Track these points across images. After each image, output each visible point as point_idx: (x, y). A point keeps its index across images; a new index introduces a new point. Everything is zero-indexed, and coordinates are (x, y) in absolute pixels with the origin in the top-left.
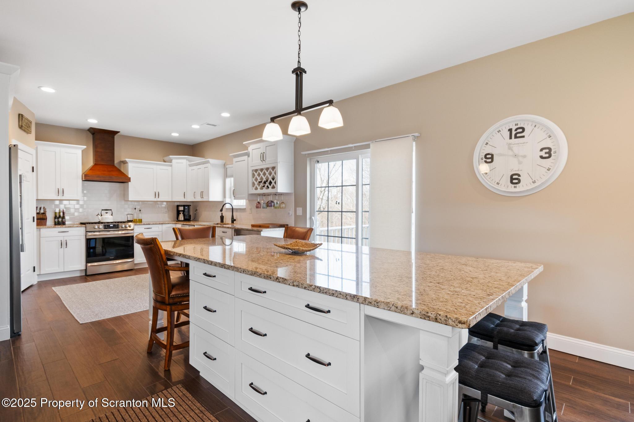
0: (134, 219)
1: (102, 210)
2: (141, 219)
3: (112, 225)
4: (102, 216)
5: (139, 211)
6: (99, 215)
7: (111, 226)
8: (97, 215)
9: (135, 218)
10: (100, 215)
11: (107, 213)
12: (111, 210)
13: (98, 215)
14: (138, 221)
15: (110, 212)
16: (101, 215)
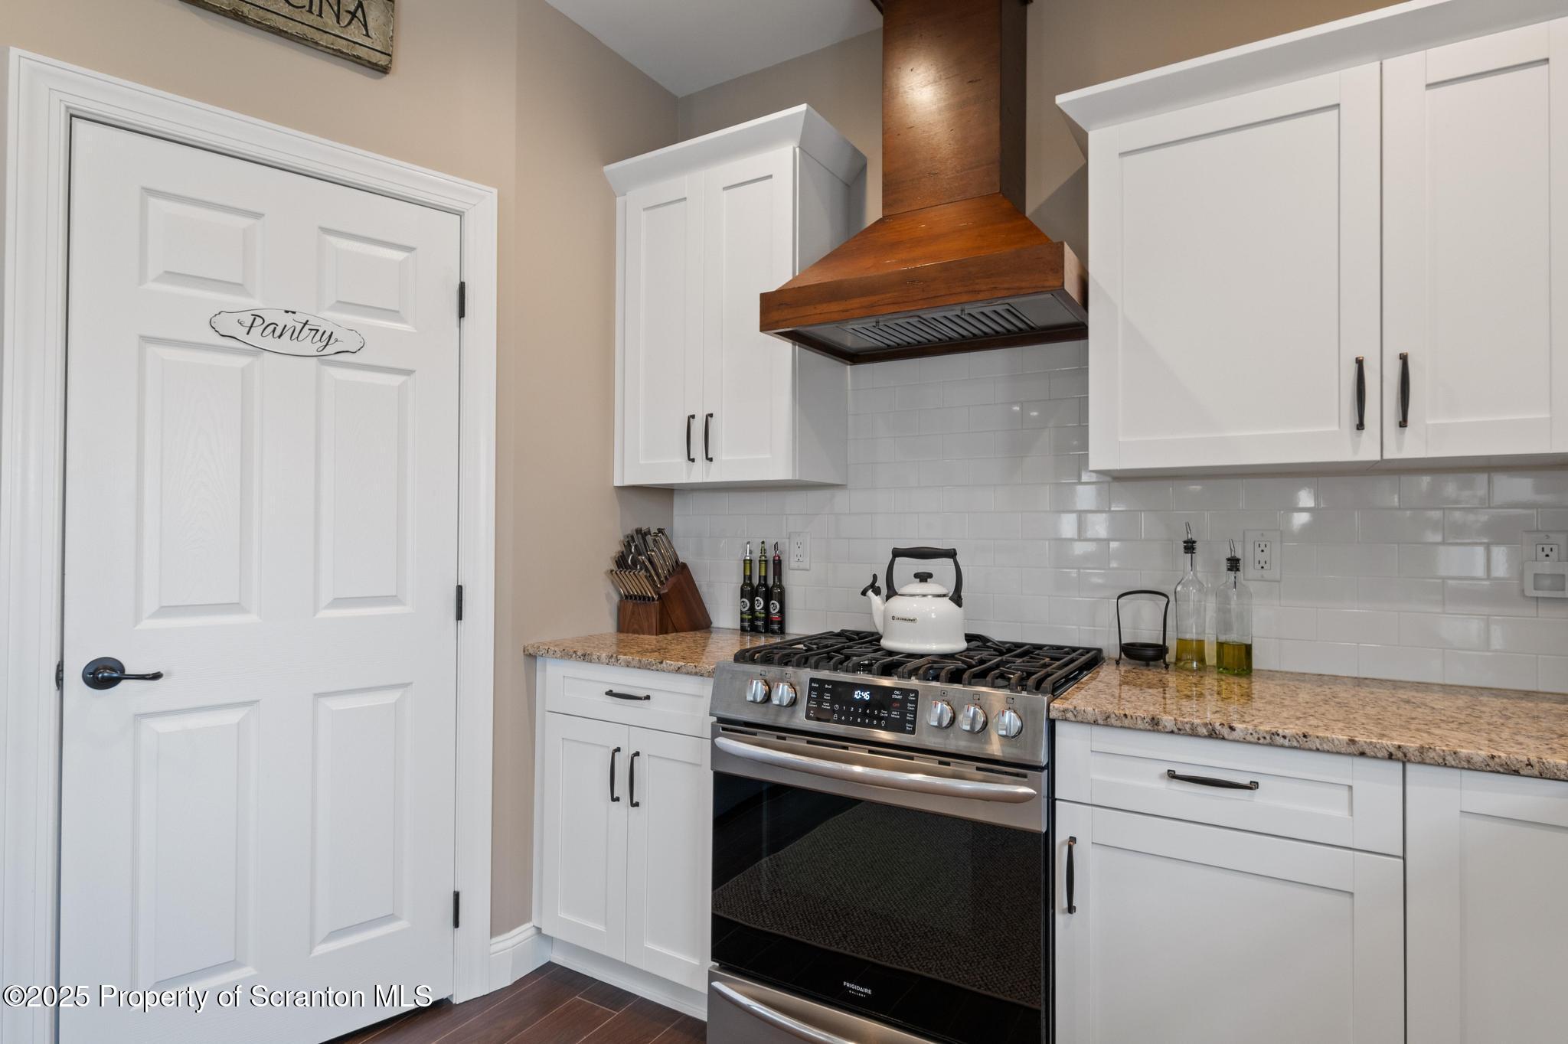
0: (1182, 642)
1: (897, 553)
2: (1248, 649)
3: (866, 696)
4: (894, 600)
5: (1224, 565)
6: (877, 592)
7: (857, 695)
8: (864, 593)
9: (1191, 635)
10: (884, 591)
11: (923, 577)
12: (951, 554)
13: (870, 593)
14: (1211, 656)
15: (942, 568)
16: (892, 593)
